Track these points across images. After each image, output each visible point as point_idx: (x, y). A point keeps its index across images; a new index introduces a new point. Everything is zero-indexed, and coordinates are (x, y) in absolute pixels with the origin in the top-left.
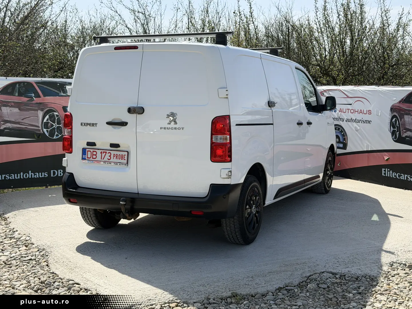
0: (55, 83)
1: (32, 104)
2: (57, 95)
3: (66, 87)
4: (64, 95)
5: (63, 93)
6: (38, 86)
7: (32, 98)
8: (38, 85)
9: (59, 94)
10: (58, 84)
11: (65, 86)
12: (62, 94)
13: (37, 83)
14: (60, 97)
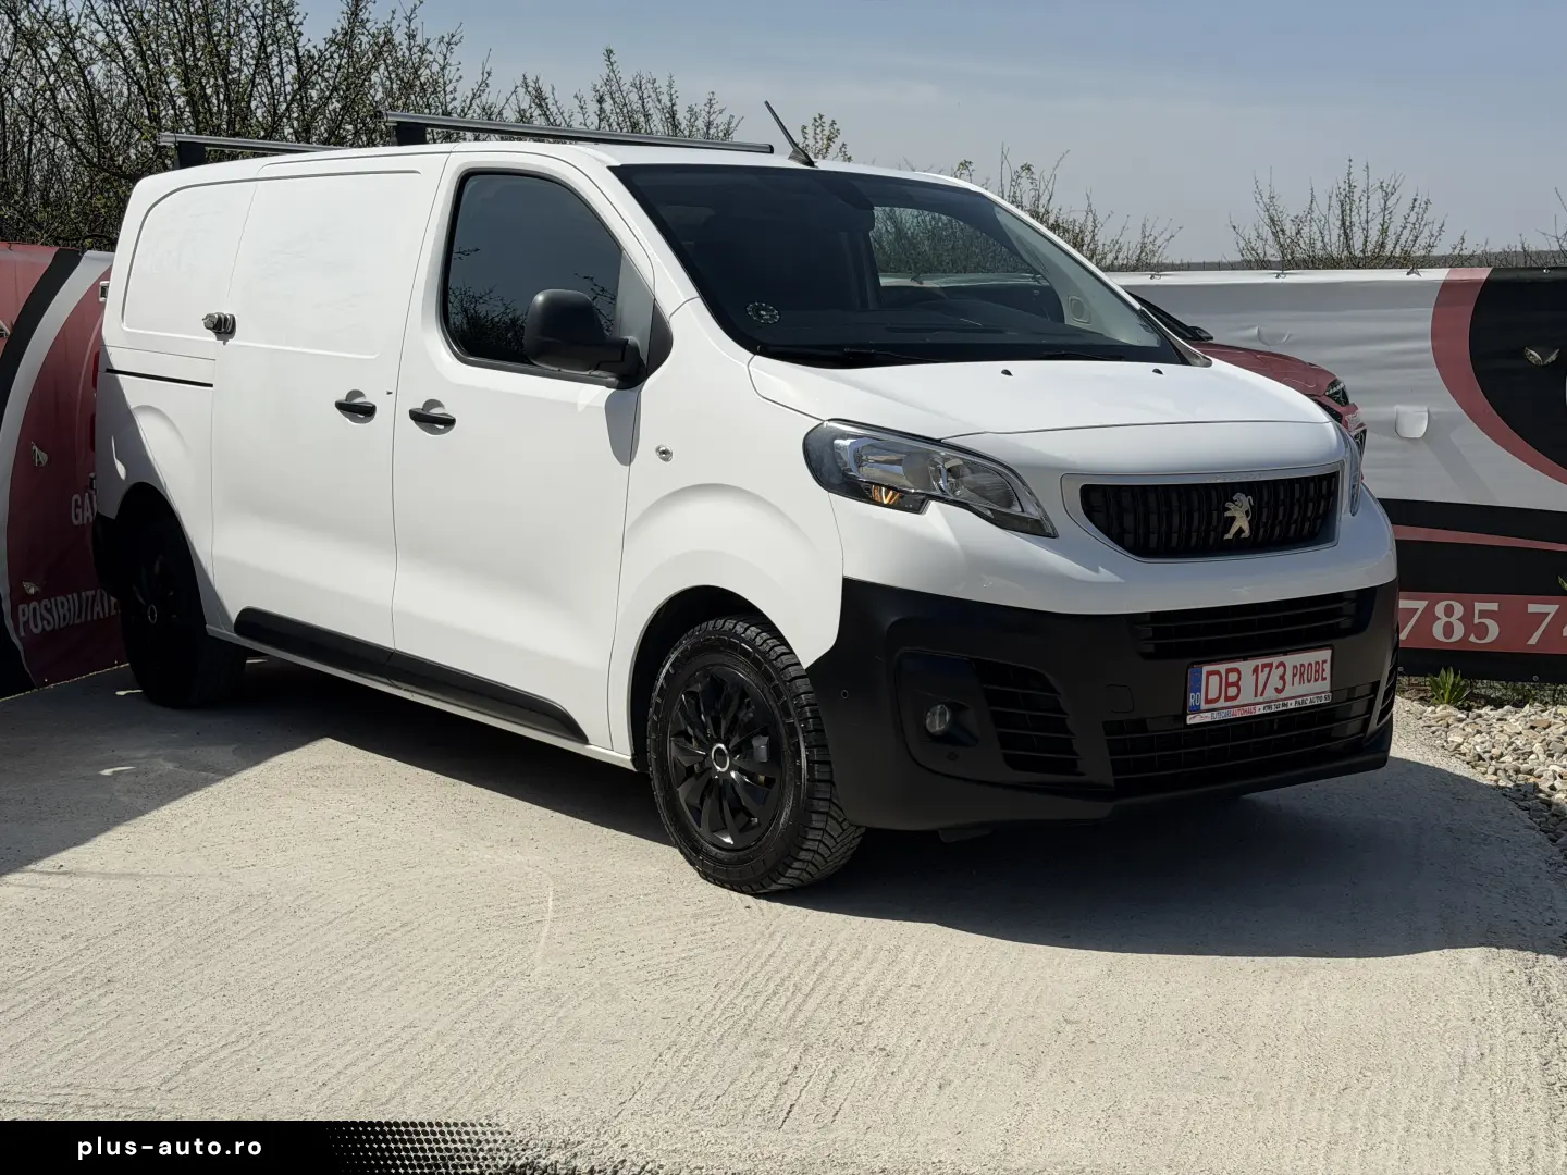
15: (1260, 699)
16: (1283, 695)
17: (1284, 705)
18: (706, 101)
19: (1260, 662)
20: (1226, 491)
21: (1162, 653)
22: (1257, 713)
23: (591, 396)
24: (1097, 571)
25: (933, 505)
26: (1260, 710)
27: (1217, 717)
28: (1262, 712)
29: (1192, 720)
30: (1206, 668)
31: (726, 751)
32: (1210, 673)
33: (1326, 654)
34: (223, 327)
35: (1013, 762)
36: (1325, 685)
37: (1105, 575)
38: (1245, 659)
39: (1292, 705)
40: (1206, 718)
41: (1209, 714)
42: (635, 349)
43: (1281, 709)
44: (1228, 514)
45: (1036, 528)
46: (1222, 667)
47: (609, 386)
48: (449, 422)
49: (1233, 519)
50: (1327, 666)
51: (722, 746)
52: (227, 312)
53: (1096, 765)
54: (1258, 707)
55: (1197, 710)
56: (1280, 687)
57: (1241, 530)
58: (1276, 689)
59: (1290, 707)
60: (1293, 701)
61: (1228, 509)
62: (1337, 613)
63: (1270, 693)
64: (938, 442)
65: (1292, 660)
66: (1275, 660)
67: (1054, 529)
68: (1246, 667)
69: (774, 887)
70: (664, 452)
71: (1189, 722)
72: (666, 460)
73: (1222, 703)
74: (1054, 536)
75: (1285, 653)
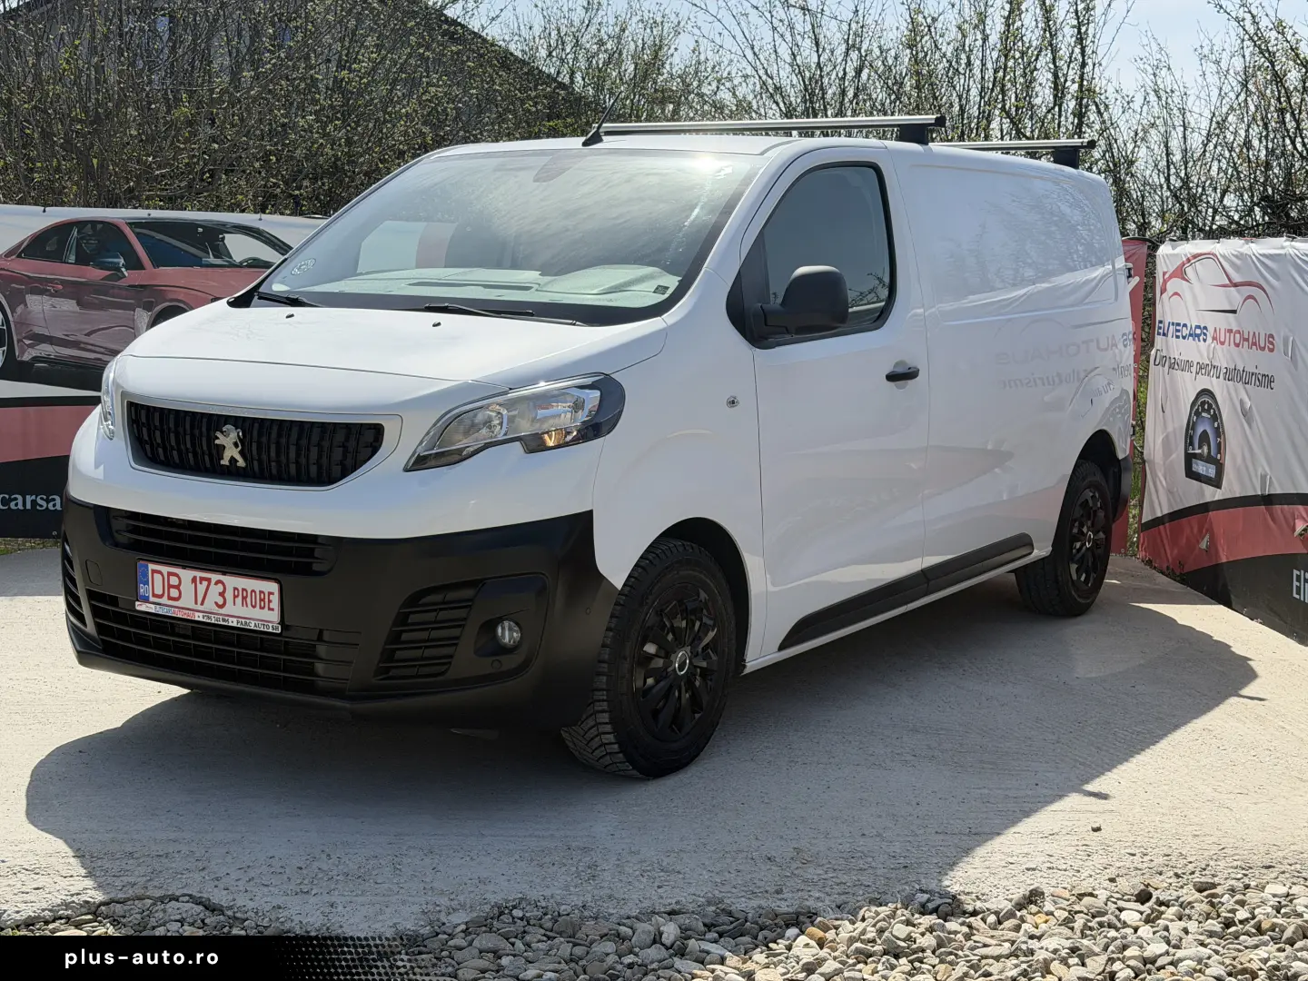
0: (191, 226)
1: (120, 288)
2: (196, 262)
3: (223, 238)
4: (218, 262)
5: (215, 257)
6: (138, 235)
7: (118, 269)
8: (138, 230)
9: (201, 258)
10: (200, 230)
11: (221, 236)
12: (212, 260)
13: (134, 225)
14: (204, 269)
15: (199, 607)
16: (223, 611)
17: (224, 620)
19: (199, 574)
22: (197, 619)
26: (199, 617)
27: (160, 611)
28: (201, 619)
29: (141, 607)
30: (151, 566)
33: (272, 587)
36: (274, 616)
38: (184, 567)
39: (233, 623)
40: (151, 608)
41: (153, 606)
43: (221, 623)
46: (165, 569)
49: (223, 447)
50: (275, 598)
54: (197, 614)
55: (146, 600)
56: (221, 602)
57: (233, 460)
58: (216, 603)
59: (230, 624)
60: (235, 620)
61: (218, 438)
63: (209, 605)
65: (232, 582)
66: (215, 577)
68: (187, 575)
71: (138, 608)
73: (165, 600)
75: (224, 573)
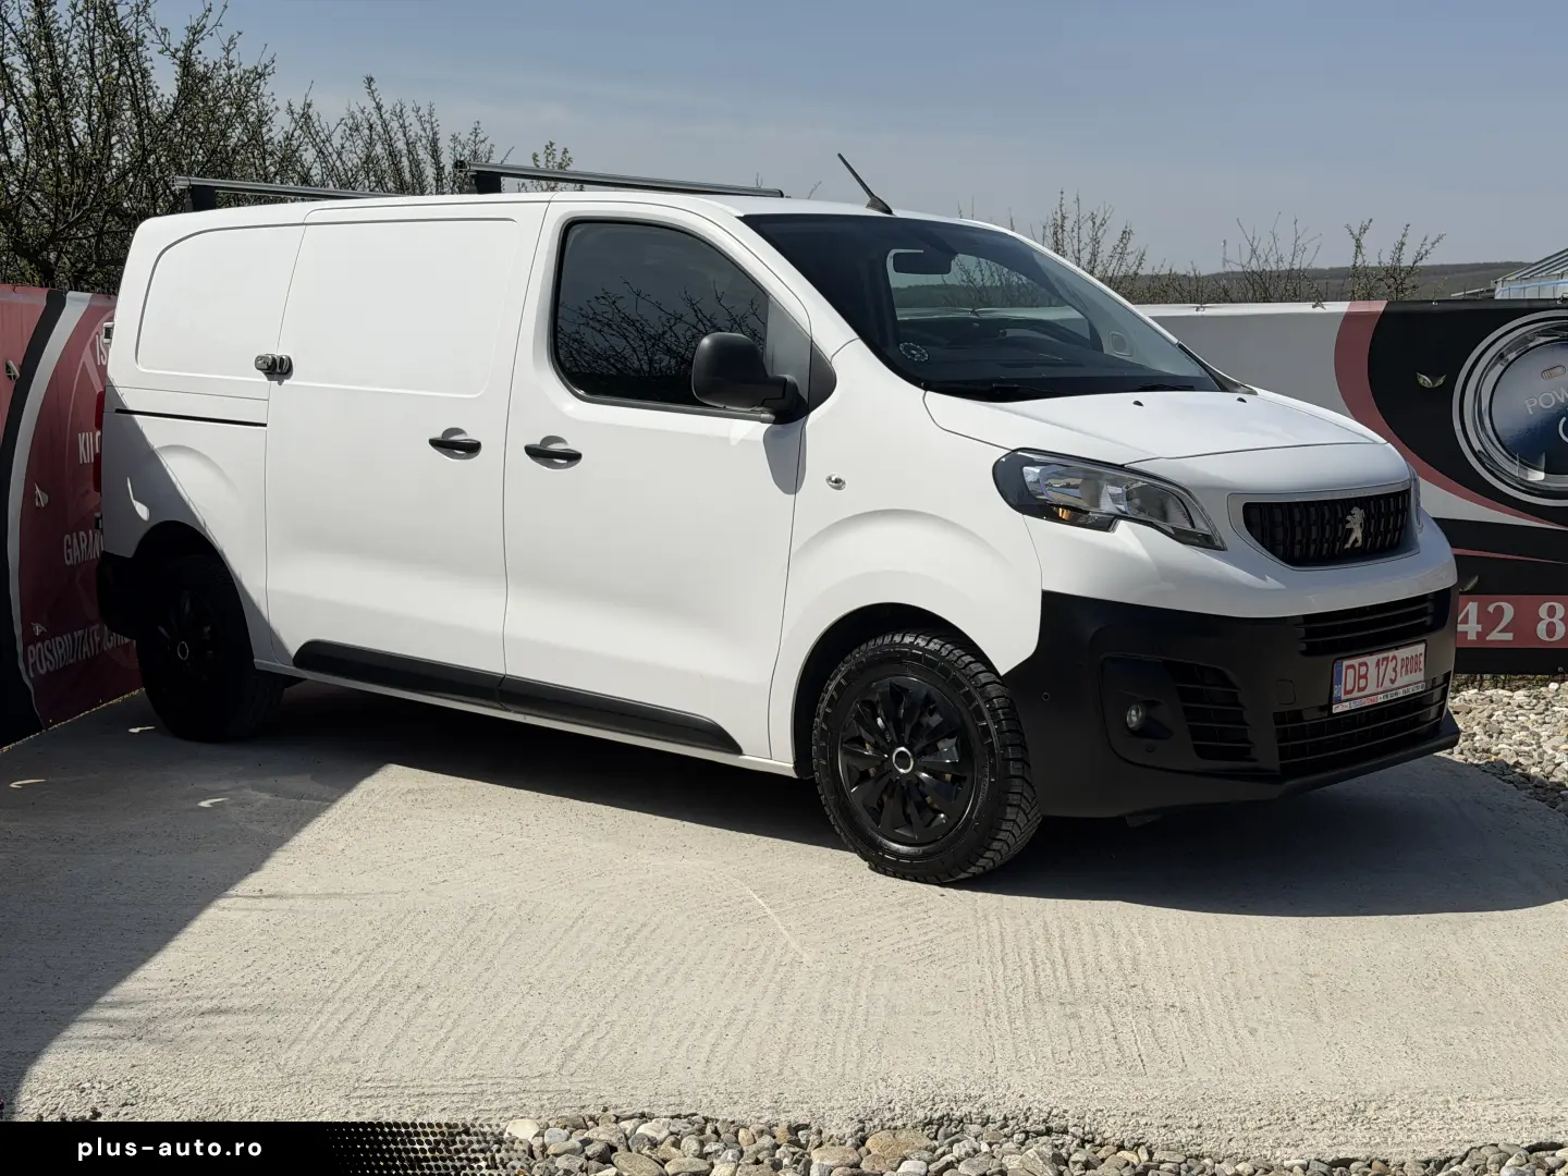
15: (1380, 690)
16: (1396, 685)
17: (1395, 694)
18: (471, 130)
19: (1381, 656)
20: (1347, 504)
21: (1312, 651)
22: (1379, 701)
23: (746, 432)
24: (1265, 579)
25: (1122, 524)
26: (1381, 699)
27: (1353, 706)
29: (1337, 709)
30: (1346, 663)
31: (909, 753)
32: (1348, 667)
33: (1421, 648)
34: (277, 369)
35: (1202, 752)
36: (1420, 676)
37: (1271, 583)
38: (1371, 654)
39: (1401, 694)
40: (1345, 707)
41: (1347, 703)
42: (794, 387)
43: (1393, 698)
44: (1348, 526)
45: (1207, 542)
46: (1355, 662)
47: (763, 421)
48: (573, 457)
49: (1351, 530)
50: (1422, 659)
51: (903, 749)
52: (279, 352)
53: (1267, 753)
54: (1379, 696)
55: (1340, 701)
56: (1394, 678)
57: (1356, 541)
58: (1391, 680)
59: (1399, 696)
60: (1401, 690)
61: (1348, 522)
62: (1422, 613)
63: (1387, 683)
64: (1121, 467)
65: (1401, 654)
66: (1390, 654)
67: (1222, 542)
68: (1371, 660)
69: (963, 876)
70: (837, 481)
71: (1334, 711)
72: (839, 488)
73: (1356, 694)
74: (1224, 549)
75: (1397, 648)
